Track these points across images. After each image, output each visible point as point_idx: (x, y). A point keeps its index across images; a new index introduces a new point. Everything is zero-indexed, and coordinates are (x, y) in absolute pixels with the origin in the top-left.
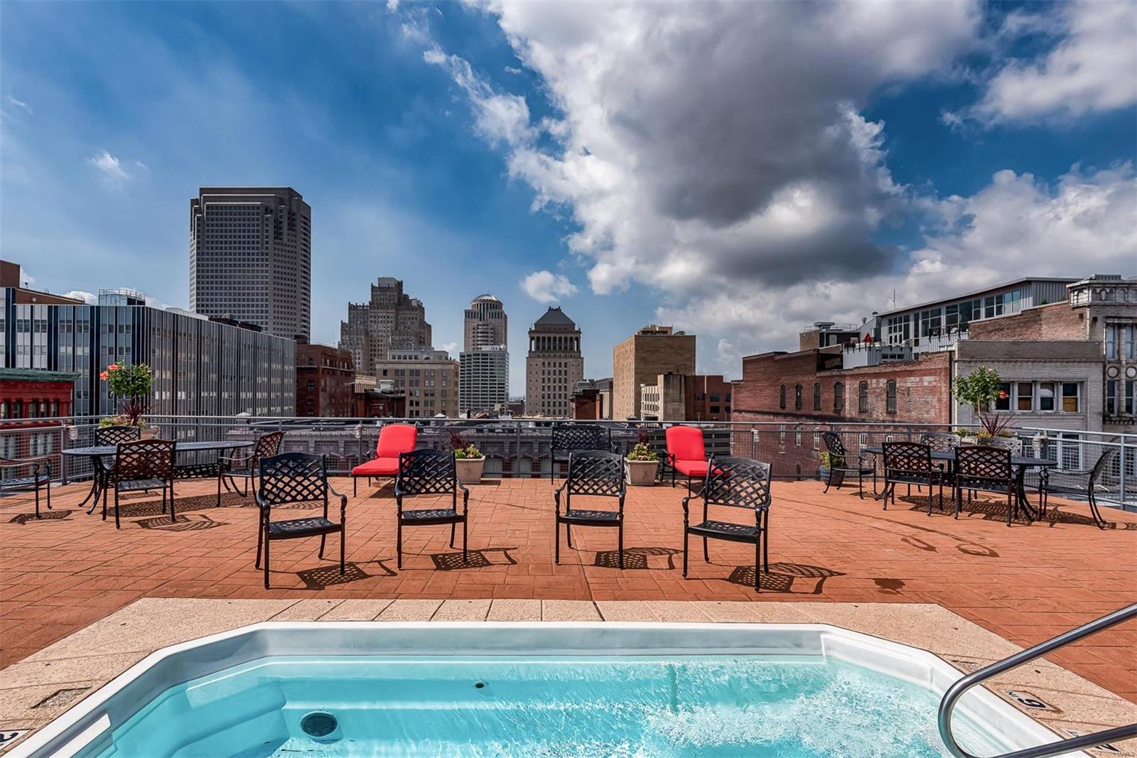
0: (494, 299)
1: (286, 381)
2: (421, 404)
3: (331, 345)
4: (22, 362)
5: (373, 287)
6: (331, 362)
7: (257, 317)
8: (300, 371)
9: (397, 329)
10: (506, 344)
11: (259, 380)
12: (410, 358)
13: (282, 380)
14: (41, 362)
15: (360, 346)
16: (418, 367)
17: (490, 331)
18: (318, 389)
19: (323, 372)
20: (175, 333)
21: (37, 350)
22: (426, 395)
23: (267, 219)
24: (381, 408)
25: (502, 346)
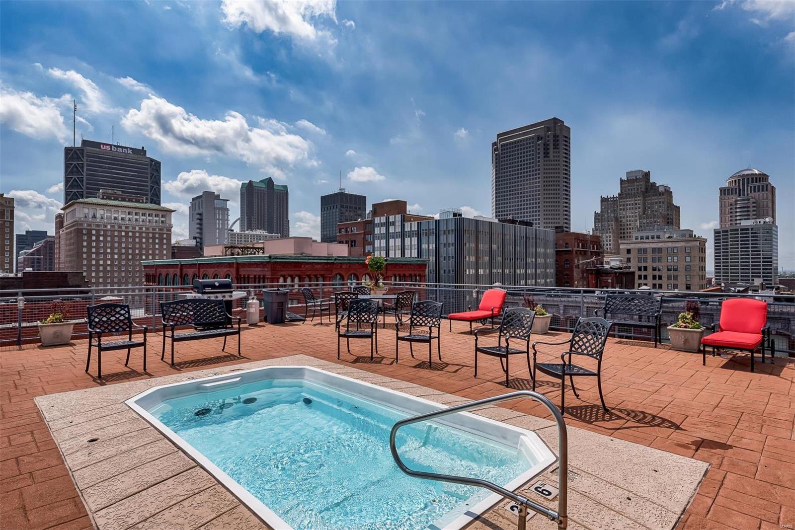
0: (757, 172)
1: (548, 260)
2: (664, 279)
3: (585, 232)
4: (408, 254)
5: (622, 181)
6: (583, 245)
7: (530, 216)
8: (558, 253)
9: (644, 214)
10: (773, 217)
11: (529, 260)
12: (653, 238)
13: (545, 260)
14: (415, 254)
15: (611, 230)
16: (660, 245)
17: (751, 205)
18: (572, 267)
19: (576, 253)
20: (477, 232)
21: (413, 247)
22: (669, 270)
23: (539, 145)
24: (610, 281)
25: (767, 220)
